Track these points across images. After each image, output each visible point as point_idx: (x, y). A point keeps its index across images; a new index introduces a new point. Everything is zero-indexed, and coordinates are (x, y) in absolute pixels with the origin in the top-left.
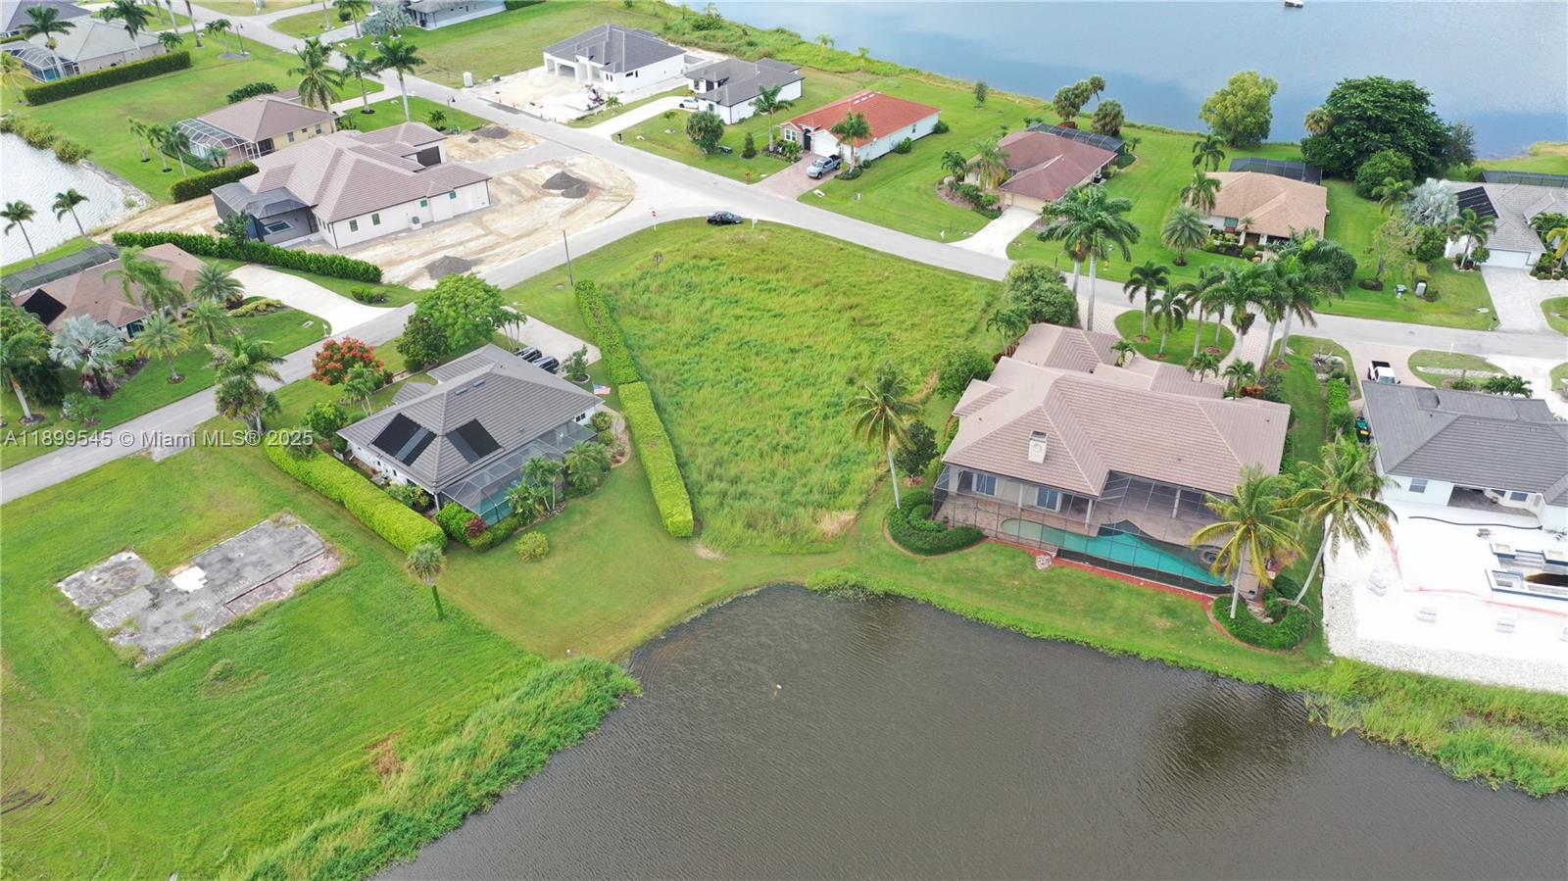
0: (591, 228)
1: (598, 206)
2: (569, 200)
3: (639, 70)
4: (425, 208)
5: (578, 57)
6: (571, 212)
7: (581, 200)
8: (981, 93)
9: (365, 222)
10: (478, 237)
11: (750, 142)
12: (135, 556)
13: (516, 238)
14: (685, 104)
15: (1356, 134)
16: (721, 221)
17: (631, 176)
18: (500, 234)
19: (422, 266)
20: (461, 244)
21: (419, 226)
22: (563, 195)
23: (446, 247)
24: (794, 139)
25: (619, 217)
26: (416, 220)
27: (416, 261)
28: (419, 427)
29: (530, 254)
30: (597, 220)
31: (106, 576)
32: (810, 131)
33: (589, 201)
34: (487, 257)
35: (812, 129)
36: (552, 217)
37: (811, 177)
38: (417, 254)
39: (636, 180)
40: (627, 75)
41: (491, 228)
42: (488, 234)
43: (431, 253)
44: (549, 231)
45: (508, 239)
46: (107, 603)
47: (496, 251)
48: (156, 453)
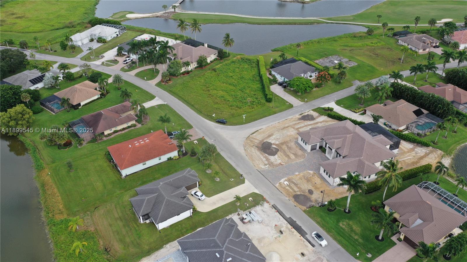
0: (264, 127)
1: (259, 138)
2: (270, 141)
6: (270, 136)
7: (265, 141)
10: (301, 128)
13: (289, 126)
17: (244, 151)
18: (294, 128)
19: (316, 119)
20: (306, 126)
22: (272, 144)
25: (254, 130)
27: (319, 121)
29: (284, 120)
30: (261, 130)
33: (263, 140)
34: (297, 121)
36: (276, 134)
38: (319, 124)
39: (243, 148)
42: (297, 129)
43: (315, 123)
44: (277, 128)
45: (291, 126)
46: (347, 61)
47: (294, 123)
48: (358, 81)
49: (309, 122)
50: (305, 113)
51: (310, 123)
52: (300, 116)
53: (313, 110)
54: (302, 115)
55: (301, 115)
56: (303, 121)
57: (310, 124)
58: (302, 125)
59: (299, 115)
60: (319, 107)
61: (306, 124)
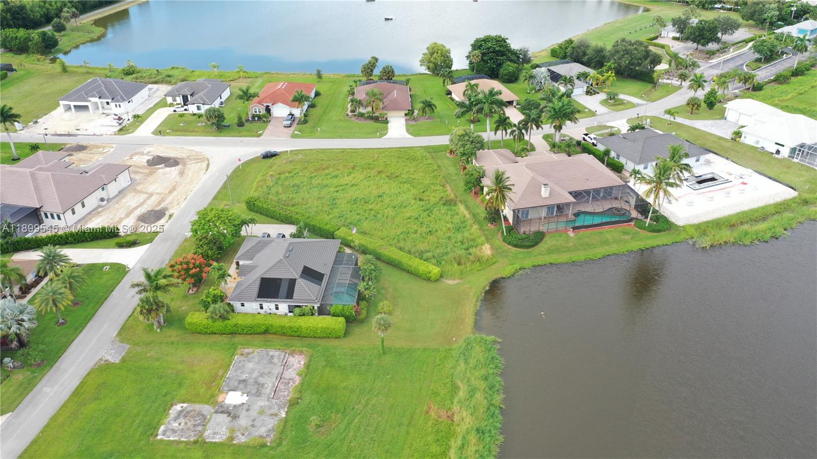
1: (193, 167)
2: (173, 168)
3: (132, 98)
4: (104, 191)
5: (90, 99)
6: (182, 173)
7: (180, 166)
8: (319, 76)
9: (78, 208)
10: (148, 198)
11: (240, 118)
12: (185, 405)
13: (170, 192)
14: (177, 110)
15: (492, 59)
16: (268, 156)
17: (191, 149)
18: (158, 194)
19: (135, 220)
20: (143, 203)
21: (105, 202)
22: (166, 166)
23: (136, 208)
24: (260, 112)
25: (213, 168)
26: (102, 200)
27: (128, 220)
28: (281, 279)
29: (189, 198)
30: (203, 173)
31: (182, 420)
32: (269, 106)
33: (185, 166)
34: (166, 205)
35: (270, 105)
36: (175, 178)
37: (285, 127)
38: (124, 215)
39: (197, 150)
40: (129, 102)
41: (149, 192)
42: (151, 195)
43: (131, 213)
44: (184, 185)
45: (165, 194)
46: (205, 430)
47: (167, 201)
48: (111, 359)
49: (144, 210)
50: (167, 222)
51: (140, 208)
52: (168, 214)
53: (157, 233)
54: (167, 217)
55: (171, 216)
56: (158, 209)
57: (138, 208)
58: (149, 202)
59: (173, 214)
60: (151, 242)
61: (145, 206)
